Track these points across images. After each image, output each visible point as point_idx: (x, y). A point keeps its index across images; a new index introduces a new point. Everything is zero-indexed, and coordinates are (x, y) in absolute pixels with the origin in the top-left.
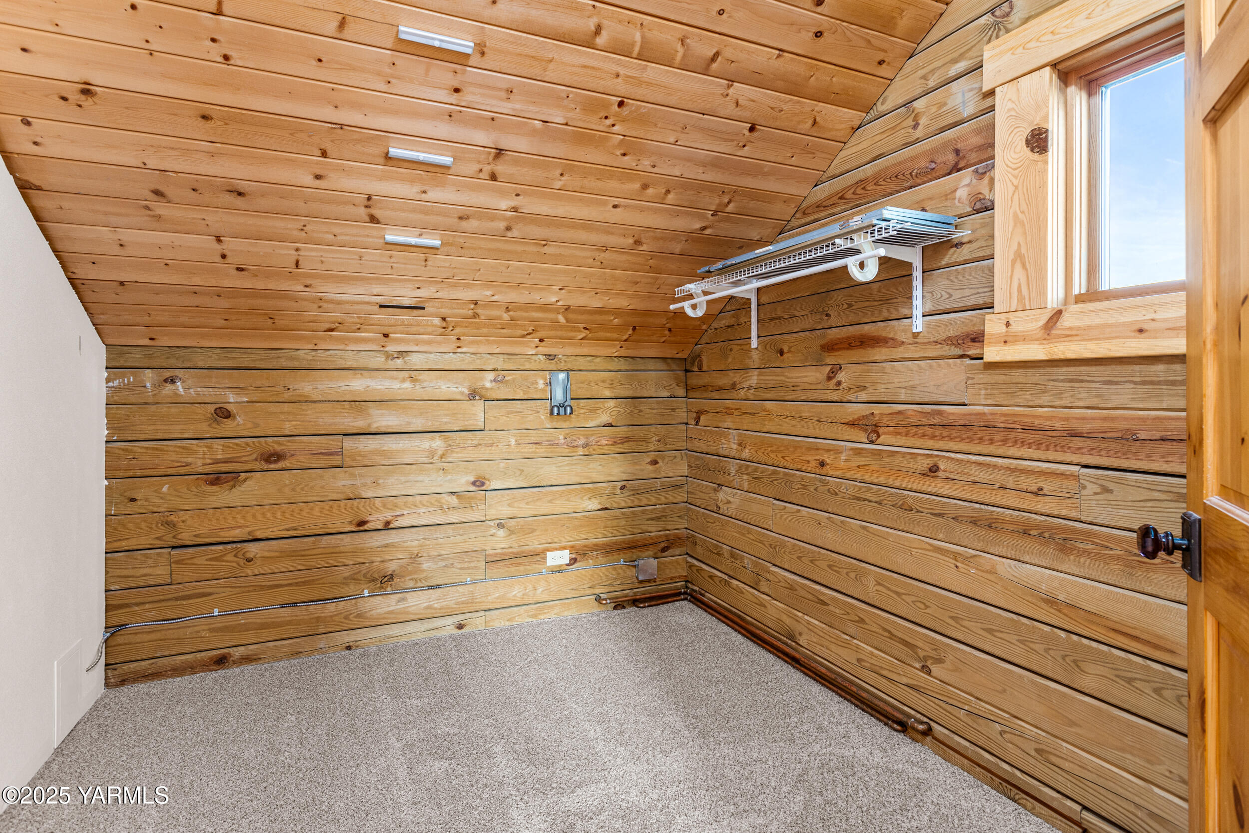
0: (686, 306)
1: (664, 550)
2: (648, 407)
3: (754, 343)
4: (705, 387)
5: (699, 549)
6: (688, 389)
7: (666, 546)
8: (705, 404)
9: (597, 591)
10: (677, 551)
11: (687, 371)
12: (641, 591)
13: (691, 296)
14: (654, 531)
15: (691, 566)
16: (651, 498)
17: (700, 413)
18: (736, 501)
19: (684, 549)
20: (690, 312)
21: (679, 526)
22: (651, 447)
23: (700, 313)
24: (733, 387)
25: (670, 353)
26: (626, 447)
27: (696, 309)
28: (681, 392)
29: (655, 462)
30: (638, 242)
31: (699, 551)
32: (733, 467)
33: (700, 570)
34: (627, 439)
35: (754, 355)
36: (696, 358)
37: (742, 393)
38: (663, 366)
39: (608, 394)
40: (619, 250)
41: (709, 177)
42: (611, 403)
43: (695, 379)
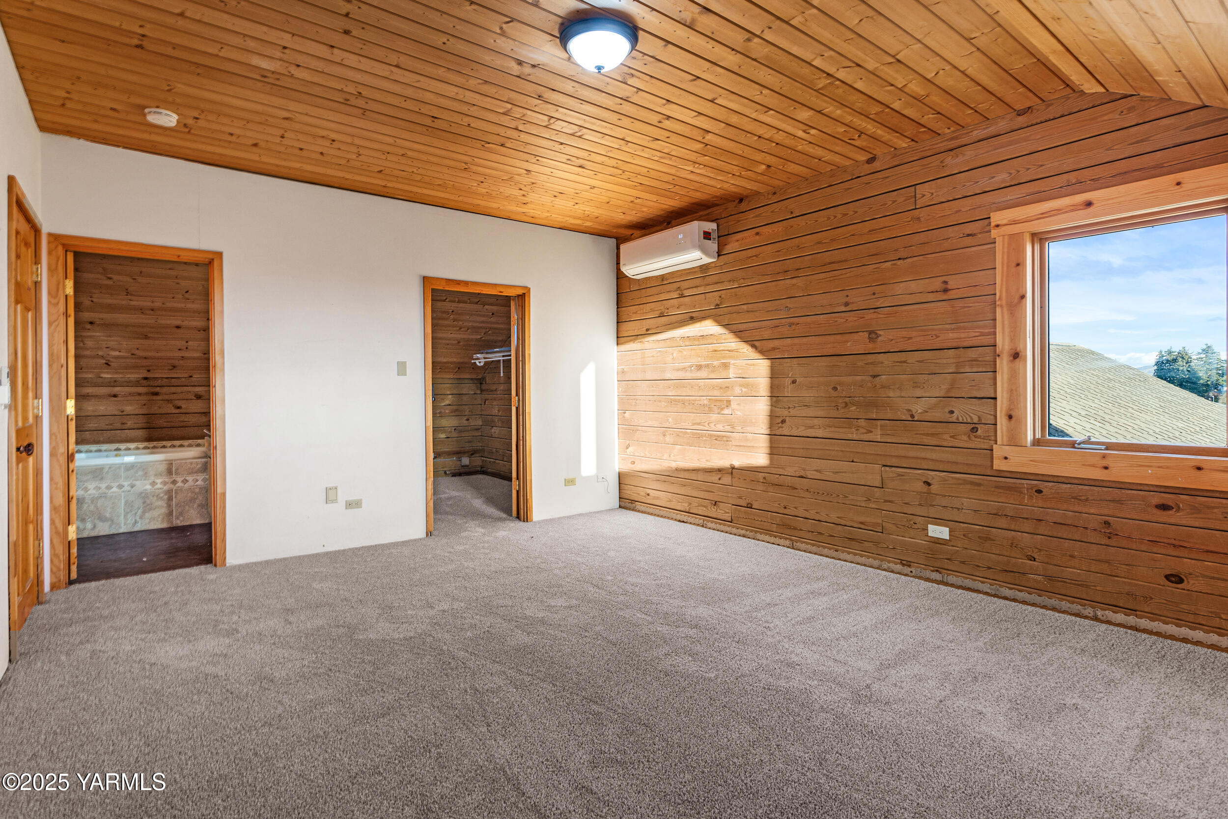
0: (477, 362)
1: (472, 454)
2: (465, 398)
3: (502, 375)
4: (487, 390)
5: (486, 453)
6: (482, 390)
7: (472, 453)
8: (487, 396)
9: (445, 469)
10: (477, 455)
11: (481, 384)
12: (462, 470)
13: (478, 359)
14: (468, 446)
15: (483, 460)
16: (466, 434)
17: (486, 400)
18: (497, 431)
19: (480, 455)
20: (478, 364)
21: (478, 445)
22: (466, 413)
23: (482, 364)
24: (496, 390)
25: (474, 376)
26: (457, 413)
27: (480, 363)
28: (479, 392)
29: (468, 420)
30: (459, 342)
31: (486, 454)
32: (496, 419)
33: (486, 461)
34: (457, 410)
35: (502, 379)
36: (484, 378)
37: (498, 393)
38: (471, 382)
39: (449, 393)
40: (452, 345)
41: (481, 325)
42: (450, 396)
43: (484, 387)
